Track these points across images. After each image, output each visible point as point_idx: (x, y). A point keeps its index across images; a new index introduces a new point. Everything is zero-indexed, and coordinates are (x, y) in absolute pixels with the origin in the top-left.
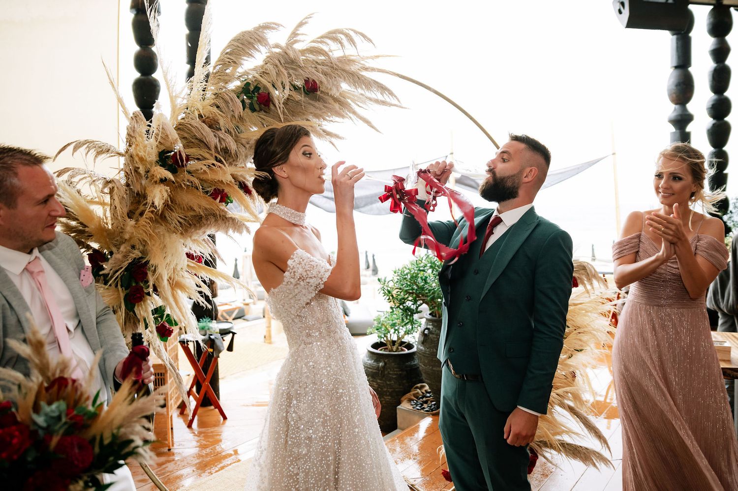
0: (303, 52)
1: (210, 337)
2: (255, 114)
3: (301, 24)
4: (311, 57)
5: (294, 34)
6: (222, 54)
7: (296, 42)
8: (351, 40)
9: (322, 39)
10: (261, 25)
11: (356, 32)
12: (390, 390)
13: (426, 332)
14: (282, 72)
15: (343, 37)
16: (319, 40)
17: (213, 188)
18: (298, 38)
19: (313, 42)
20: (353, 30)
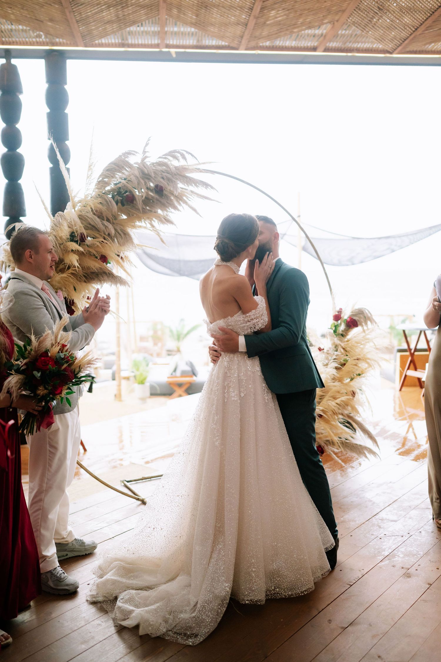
0: (152, 165)
2: (124, 207)
4: (160, 168)
6: (104, 170)
8: (184, 158)
9: (165, 156)
10: (127, 152)
14: (141, 182)
15: (179, 155)
16: (164, 157)
19: (161, 157)
20: (185, 151)
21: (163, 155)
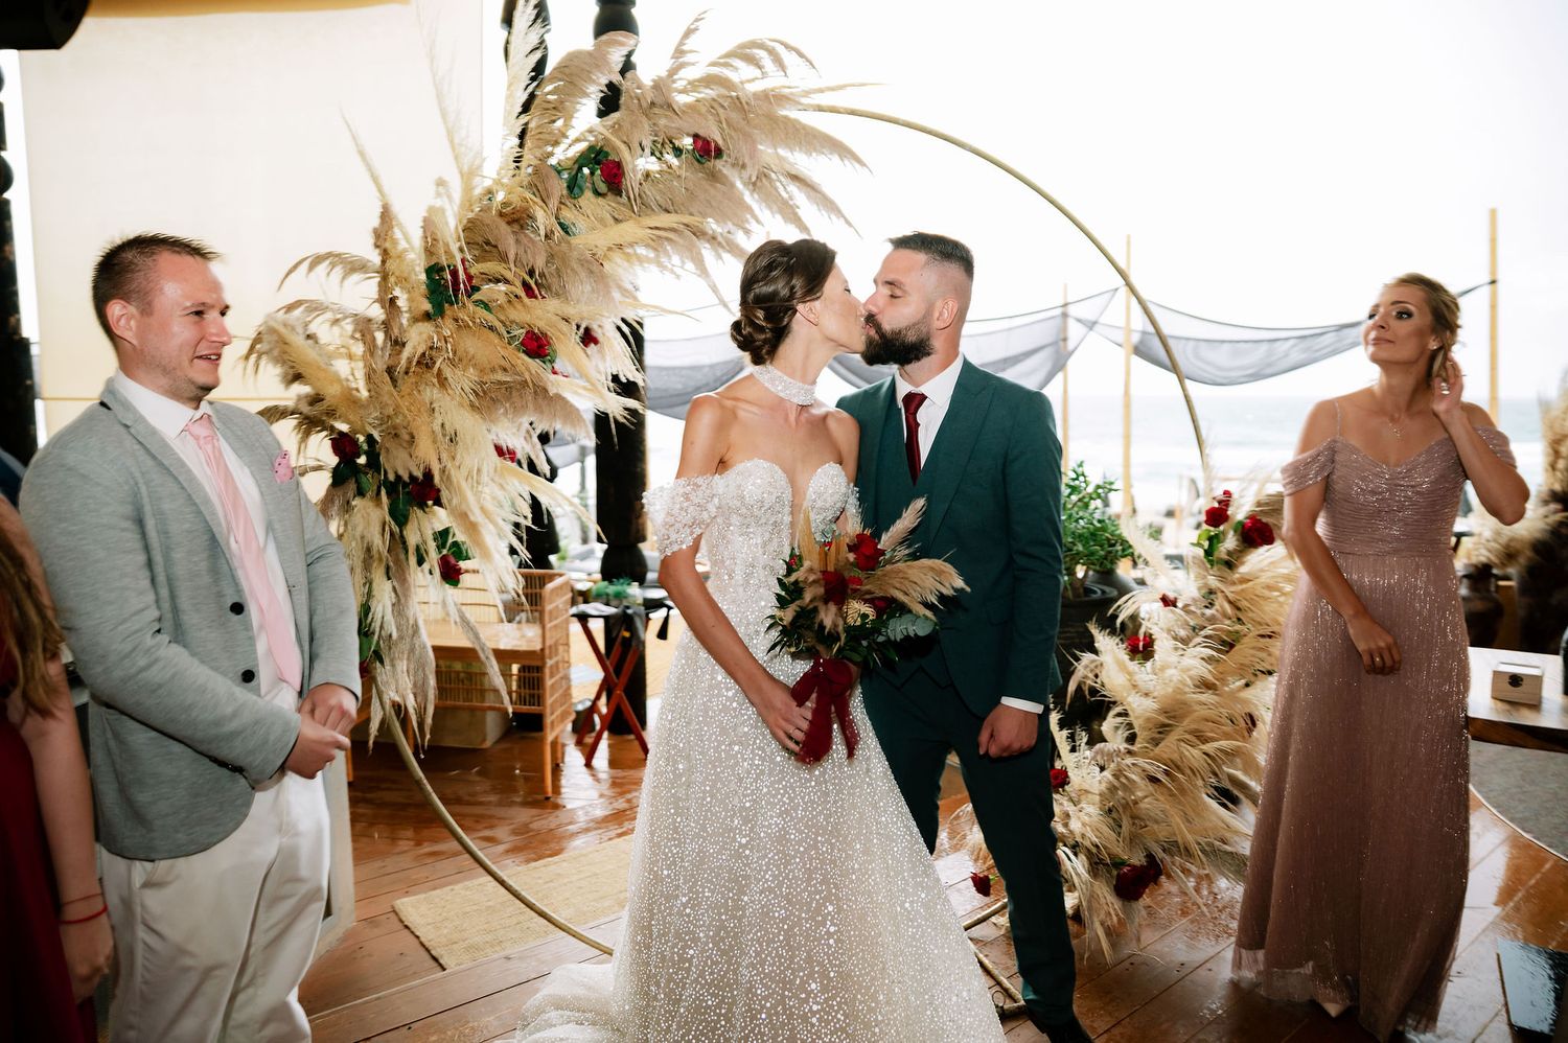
0: (694, 85)
1: (624, 612)
2: (600, 200)
3: (688, 33)
4: (708, 92)
5: (679, 52)
7: (682, 66)
8: (778, 61)
9: (727, 58)
11: (787, 46)
15: (763, 54)
16: (722, 61)
17: (524, 331)
18: (688, 58)
19: (713, 64)
20: (782, 43)
21: (719, 58)
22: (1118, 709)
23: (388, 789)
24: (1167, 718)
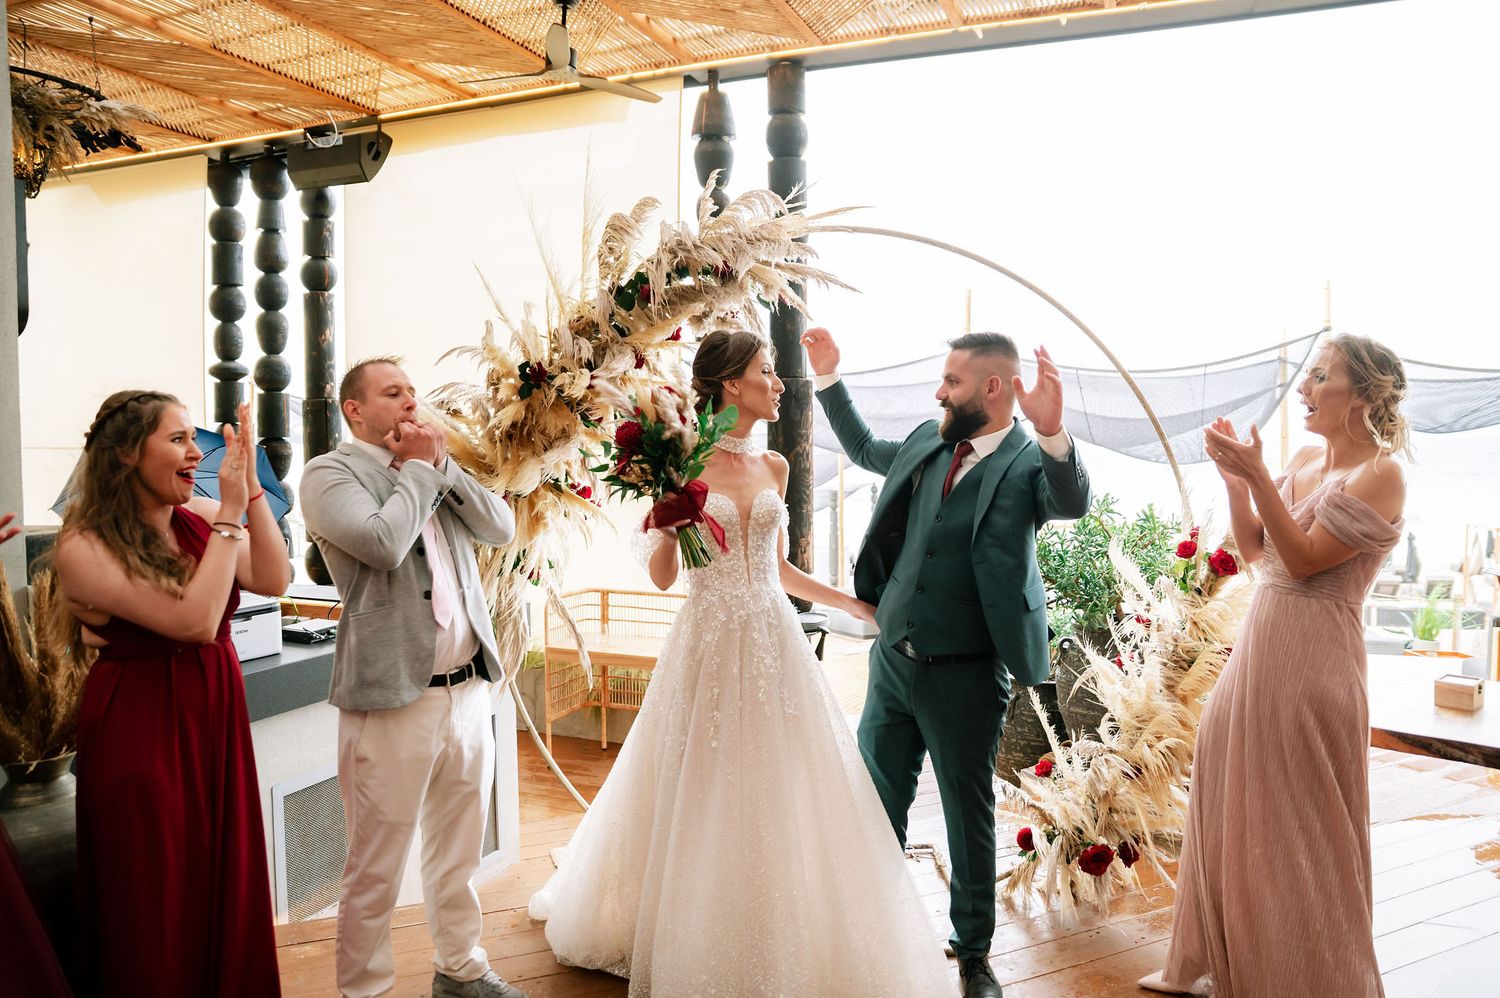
12: (1023, 743)
13: (1066, 645)
22: (1107, 716)
23: (580, 775)
24: (1139, 722)
